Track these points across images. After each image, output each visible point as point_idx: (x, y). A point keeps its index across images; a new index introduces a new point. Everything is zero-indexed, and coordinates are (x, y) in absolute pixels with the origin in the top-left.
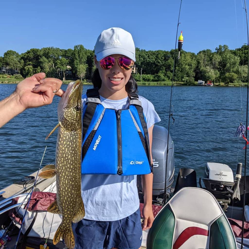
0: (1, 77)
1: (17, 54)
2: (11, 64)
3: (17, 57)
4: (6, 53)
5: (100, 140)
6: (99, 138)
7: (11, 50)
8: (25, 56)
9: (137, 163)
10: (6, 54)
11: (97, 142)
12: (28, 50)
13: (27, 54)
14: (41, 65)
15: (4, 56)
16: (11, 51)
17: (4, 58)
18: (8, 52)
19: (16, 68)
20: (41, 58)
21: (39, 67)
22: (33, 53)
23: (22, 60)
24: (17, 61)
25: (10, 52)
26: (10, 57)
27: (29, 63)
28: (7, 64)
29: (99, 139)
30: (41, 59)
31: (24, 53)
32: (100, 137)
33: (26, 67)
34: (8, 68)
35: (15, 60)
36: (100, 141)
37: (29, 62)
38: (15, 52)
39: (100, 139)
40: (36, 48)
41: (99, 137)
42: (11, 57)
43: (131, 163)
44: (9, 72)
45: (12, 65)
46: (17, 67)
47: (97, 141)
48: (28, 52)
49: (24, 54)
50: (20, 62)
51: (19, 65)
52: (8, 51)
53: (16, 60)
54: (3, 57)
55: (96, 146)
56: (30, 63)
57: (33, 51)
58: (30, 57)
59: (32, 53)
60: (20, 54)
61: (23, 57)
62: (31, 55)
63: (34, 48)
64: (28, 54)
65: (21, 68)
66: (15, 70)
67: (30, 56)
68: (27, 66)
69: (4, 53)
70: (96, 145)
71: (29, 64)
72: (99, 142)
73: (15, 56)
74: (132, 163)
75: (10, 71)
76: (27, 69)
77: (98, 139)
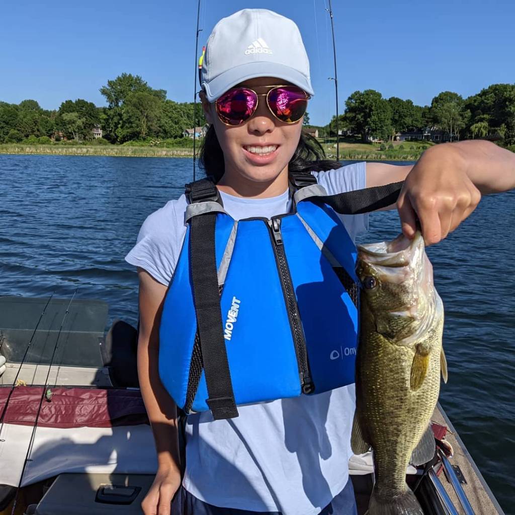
0: (421, 148)
1: (460, 98)
2: (445, 120)
3: (459, 104)
4: (437, 98)
5: (238, 310)
6: (233, 304)
7: (446, 92)
8: (475, 101)
9: (347, 353)
10: (436, 100)
11: (231, 317)
12: (484, 89)
13: (480, 98)
14: (509, 120)
15: (432, 104)
16: (447, 94)
17: (431, 108)
18: (440, 95)
19: (453, 127)
20: (510, 105)
21: (504, 124)
22: (495, 94)
23: (469, 110)
24: (457, 113)
25: (445, 95)
26: (443, 106)
27: (482, 116)
28: (436, 120)
29: (235, 307)
30: (511, 107)
31: (474, 95)
32: (235, 303)
33: (474, 125)
34: (436, 128)
35: (454, 113)
36: (238, 312)
37: (483, 114)
38: (456, 95)
39: (238, 306)
40: (502, 83)
41: (233, 302)
42: (446, 105)
43: (332, 358)
44: (437, 137)
45: (445, 123)
46: (455, 126)
47: (231, 315)
48: (484, 93)
49: (474, 97)
50: (461, 115)
51: (459, 123)
52: (442, 93)
53: (455, 111)
54: (430, 105)
55: (231, 329)
56: (485, 116)
57: (496, 89)
58: (487, 104)
59: (493, 94)
60: (465, 98)
61: (470, 104)
62: (490, 100)
63: (499, 84)
64: (483, 97)
65: (462, 127)
66: (450, 132)
67: (486, 101)
68: (477, 122)
69: (434, 97)
70: (229, 326)
71: (482, 120)
72: (235, 315)
73: (453, 104)
74: (335, 355)
75: (439, 135)
76: (477, 129)
77: (232, 308)
